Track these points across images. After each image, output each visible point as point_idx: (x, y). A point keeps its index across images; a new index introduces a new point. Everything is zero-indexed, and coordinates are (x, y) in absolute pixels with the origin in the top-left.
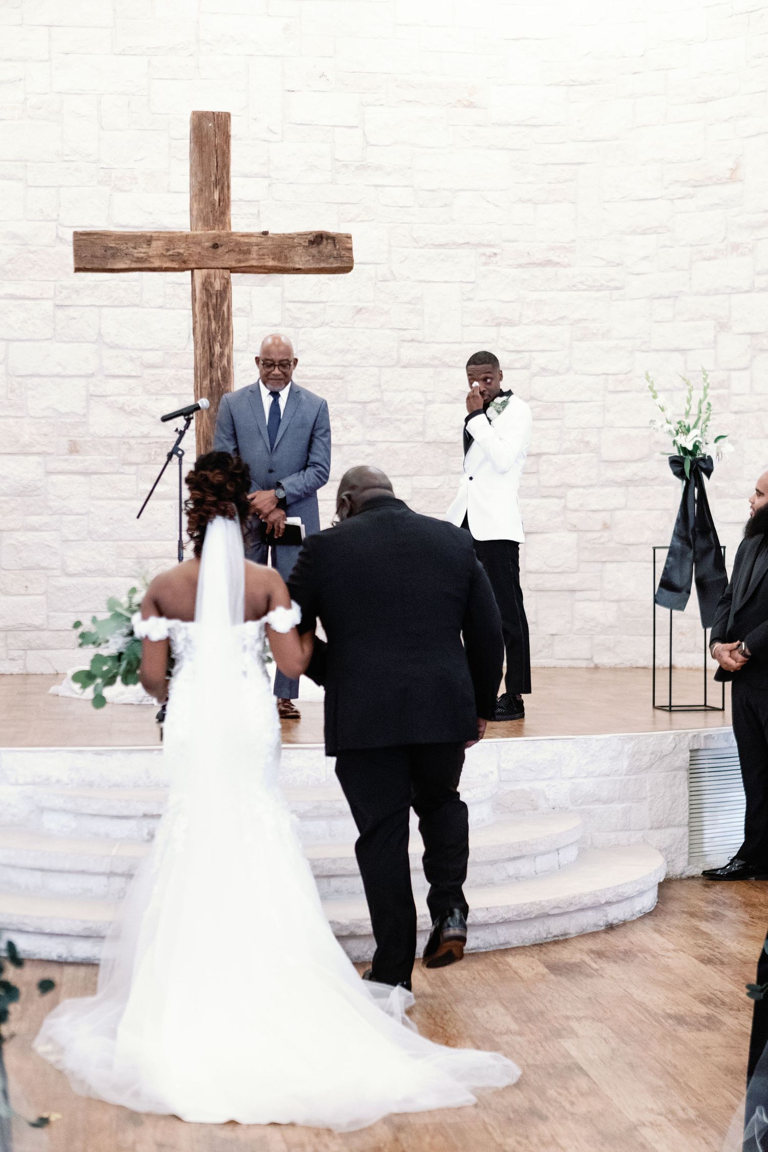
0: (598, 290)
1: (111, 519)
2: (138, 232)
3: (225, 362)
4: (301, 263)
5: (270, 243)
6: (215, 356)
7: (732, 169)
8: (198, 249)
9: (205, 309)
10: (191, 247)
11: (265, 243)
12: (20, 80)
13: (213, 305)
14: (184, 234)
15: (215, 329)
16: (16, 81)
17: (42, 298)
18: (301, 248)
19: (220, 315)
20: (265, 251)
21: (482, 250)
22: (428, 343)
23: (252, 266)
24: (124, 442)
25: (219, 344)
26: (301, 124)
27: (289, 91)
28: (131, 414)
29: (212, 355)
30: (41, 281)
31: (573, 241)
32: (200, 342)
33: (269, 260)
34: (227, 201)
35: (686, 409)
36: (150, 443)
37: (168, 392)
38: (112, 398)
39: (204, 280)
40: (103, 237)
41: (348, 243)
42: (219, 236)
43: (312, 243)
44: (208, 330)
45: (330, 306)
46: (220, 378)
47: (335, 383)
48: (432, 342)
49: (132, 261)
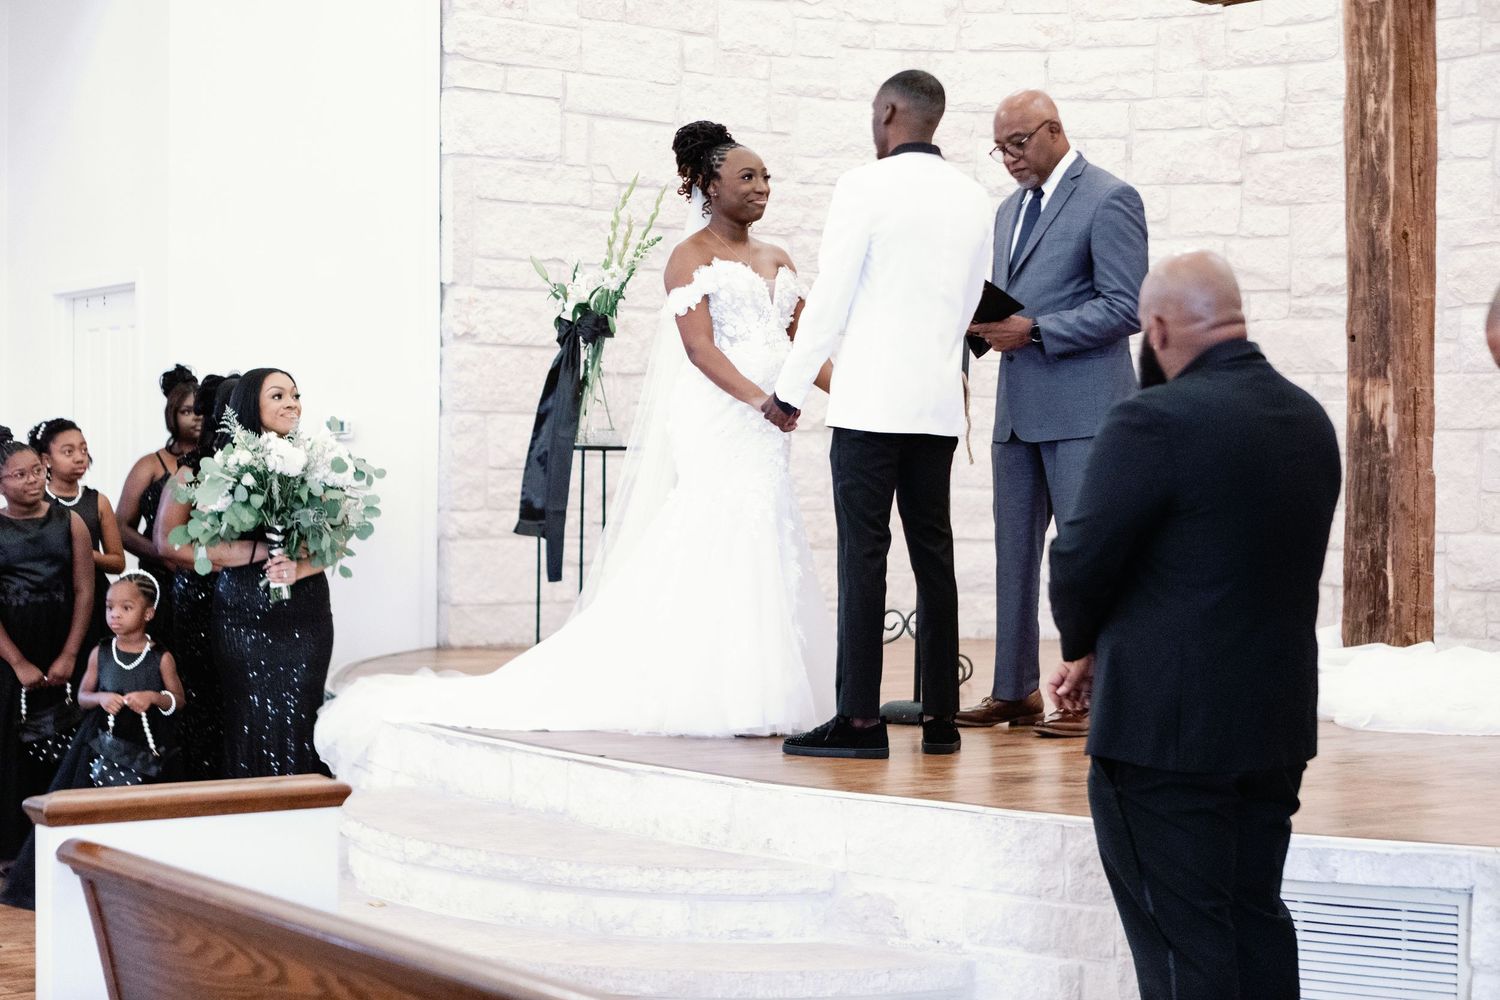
3: (1381, 126)
6: (1367, 118)
9: (1355, 37)
13: (1366, 28)
15: (1371, 69)
19: (1375, 46)
29: (1363, 115)
44: (1360, 73)
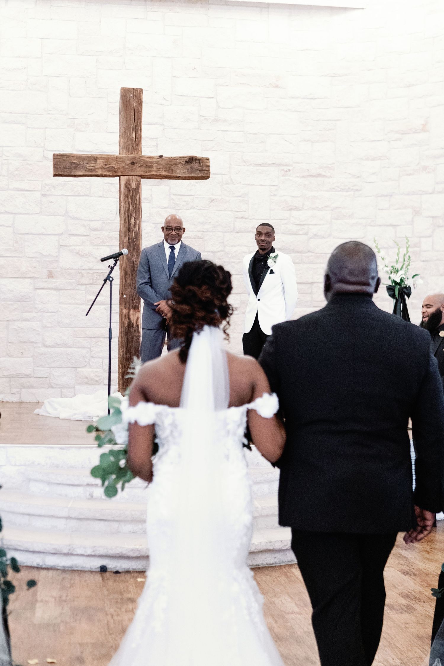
0: (347, 191)
1: (71, 315)
2: (89, 155)
3: (137, 228)
4: (181, 174)
5: (163, 162)
6: (132, 225)
7: (423, 125)
8: (123, 165)
9: (127, 198)
10: (118, 164)
11: (161, 162)
12: (25, 68)
13: (131, 196)
14: (115, 156)
15: (132, 210)
16: (22, 69)
17: (35, 191)
18: (181, 165)
19: (134, 202)
20: (161, 166)
21: (282, 168)
22: (251, 219)
23: (153, 175)
24: (79, 272)
25: (133, 218)
26: (181, 96)
27: (175, 77)
28: (83, 256)
29: (130, 224)
30: (34, 181)
31: (333, 163)
32: (123, 217)
33: (163, 171)
34: (140, 139)
35: (396, 259)
36: (93, 273)
37: (104, 245)
38: (73, 247)
39: (126, 182)
40: (69, 157)
41: (207, 163)
42: (135, 158)
43: (187, 162)
44: (128, 210)
45: (196, 197)
46: (134, 238)
47: (198, 241)
48: (253, 219)
49: (86, 170)
